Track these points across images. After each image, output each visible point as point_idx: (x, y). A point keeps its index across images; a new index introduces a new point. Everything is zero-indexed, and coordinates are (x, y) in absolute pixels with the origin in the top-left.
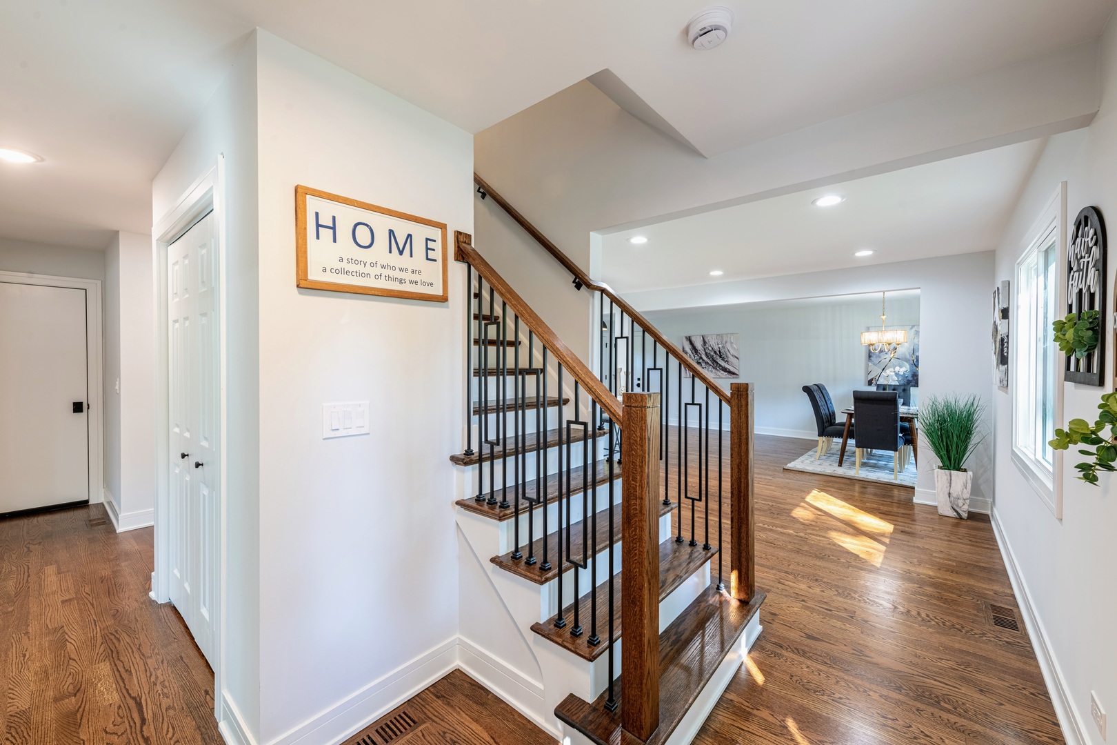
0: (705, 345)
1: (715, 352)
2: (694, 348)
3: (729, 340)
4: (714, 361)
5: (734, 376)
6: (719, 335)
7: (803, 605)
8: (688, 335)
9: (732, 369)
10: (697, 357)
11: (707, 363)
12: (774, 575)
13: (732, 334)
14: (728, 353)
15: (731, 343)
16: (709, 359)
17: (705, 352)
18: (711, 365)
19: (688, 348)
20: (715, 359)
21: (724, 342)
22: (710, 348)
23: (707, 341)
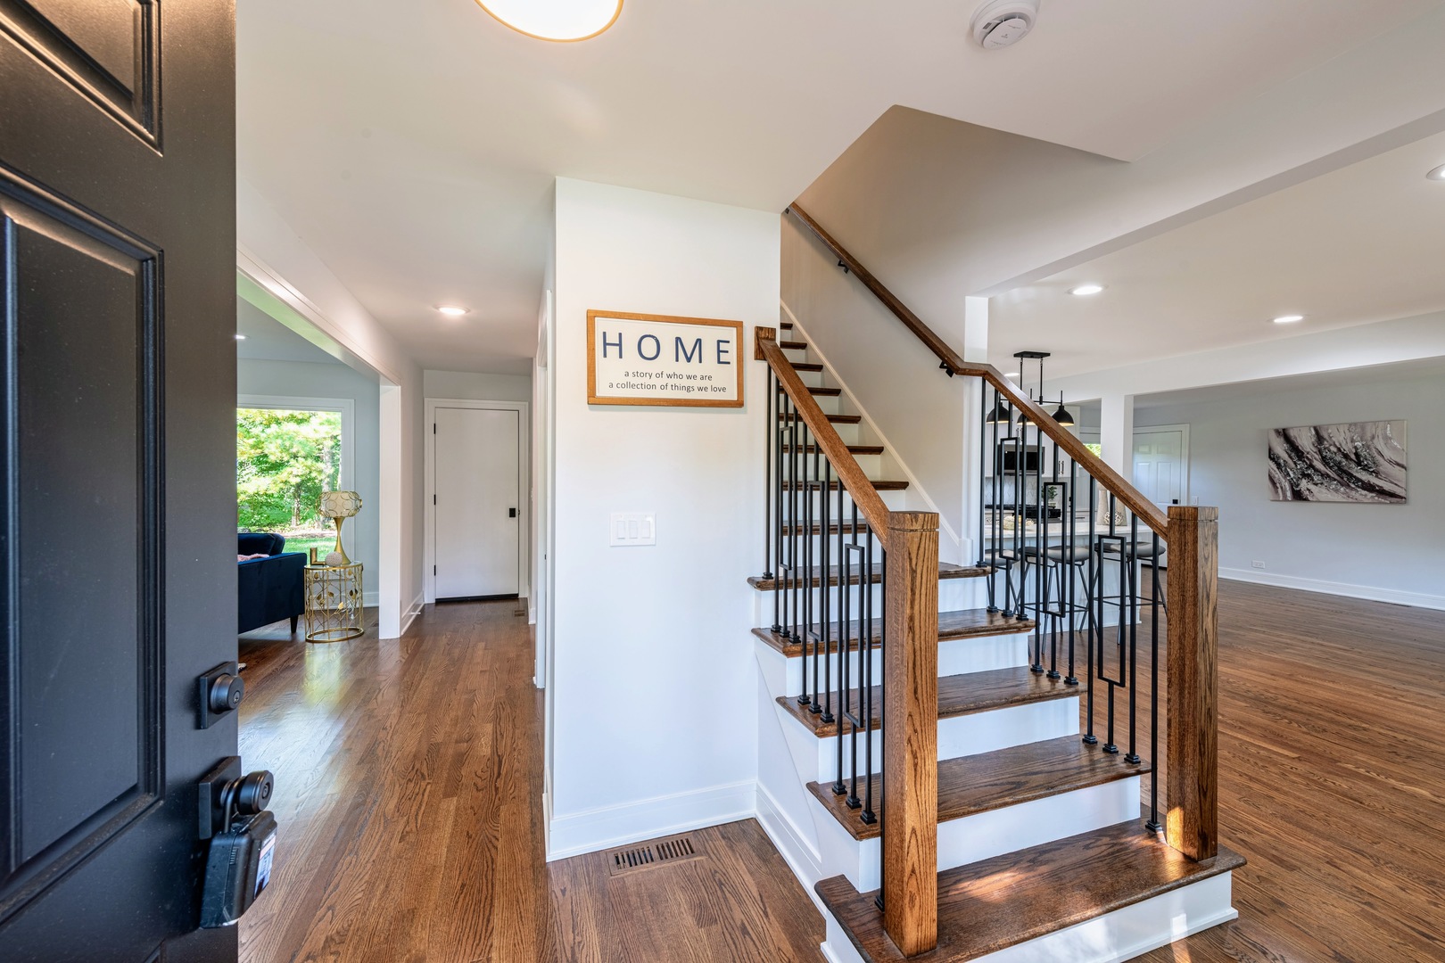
0: (1320, 443)
2: (1295, 449)
3: (1379, 432)
4: (1342, 471)
5: (1394, 500)
6: (1355, 424)
7: (1363, 910)
8: (1281, 426)
9: (1387, 486)
10: (1301, 465)
11: (1324, 475)
12: (1325, 848)
13: (1389, 422)
14: (1378, 458)
15: (1387, 439)
16: (1331, 468)
17: (1321, 455)
18: (1335, 480)
19: (1281, 449)
20: (1345, 468)
21: (1369, 435)
22: (1333, 449)
23: (1326, 436)
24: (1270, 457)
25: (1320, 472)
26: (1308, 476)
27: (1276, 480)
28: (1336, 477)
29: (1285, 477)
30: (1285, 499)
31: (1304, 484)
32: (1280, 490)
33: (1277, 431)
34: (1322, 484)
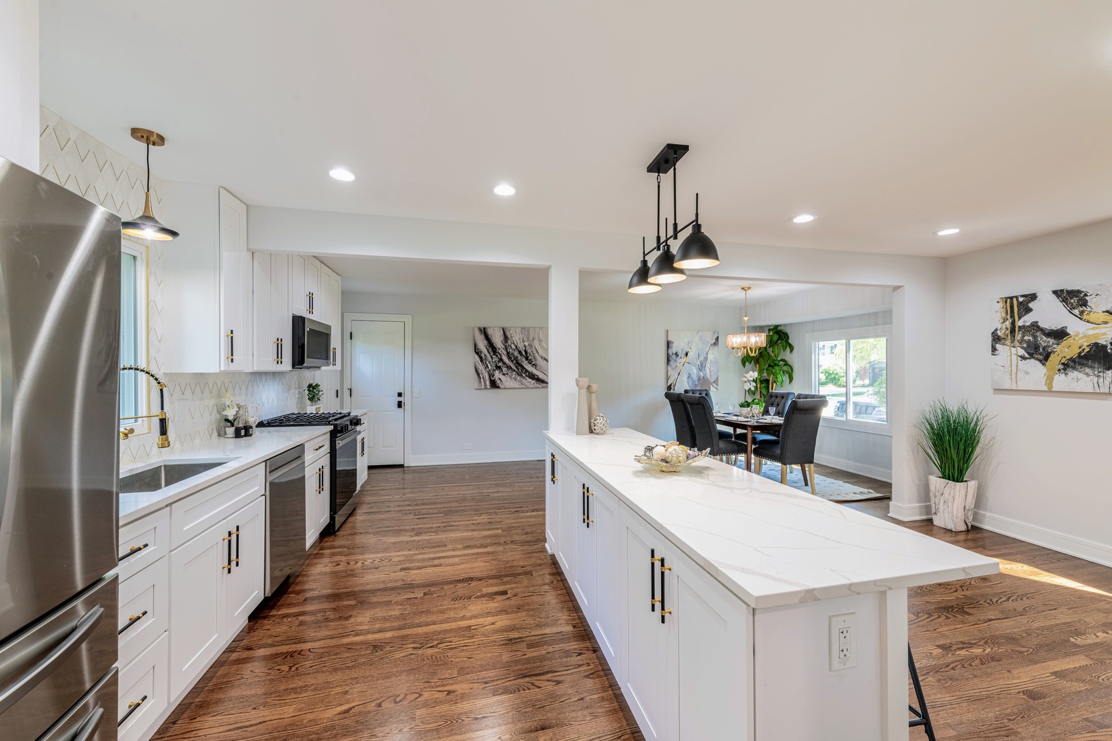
0: (506, 342)
1: (520, 352)
2: (491, 345)
3: (536, 335)
4: (519, 364)
5: (543, 385)
6: (524, 328)
8: (482, 326)
9: (541, 376)
10: (495, 359)
11: (509, 367)
13: (541, 328)
14: (536, 354)
15: (540, 342)
16: (512, 361)
17: (507, 351)
18: (515, 371)
19: (482, 345)
20: (520, 362)
21: (531, 339)
22: (513, 347)
23: (509, 336)
24: (475, 351)
25: (506, 364)
26: (498, 368)
27: (480, 372)
28: (515, 369)
29: (485, 369)
30: (486, 388)
31: (497, 375)
32: (482, 379)
33: (480, 329)
34: (507, 374)
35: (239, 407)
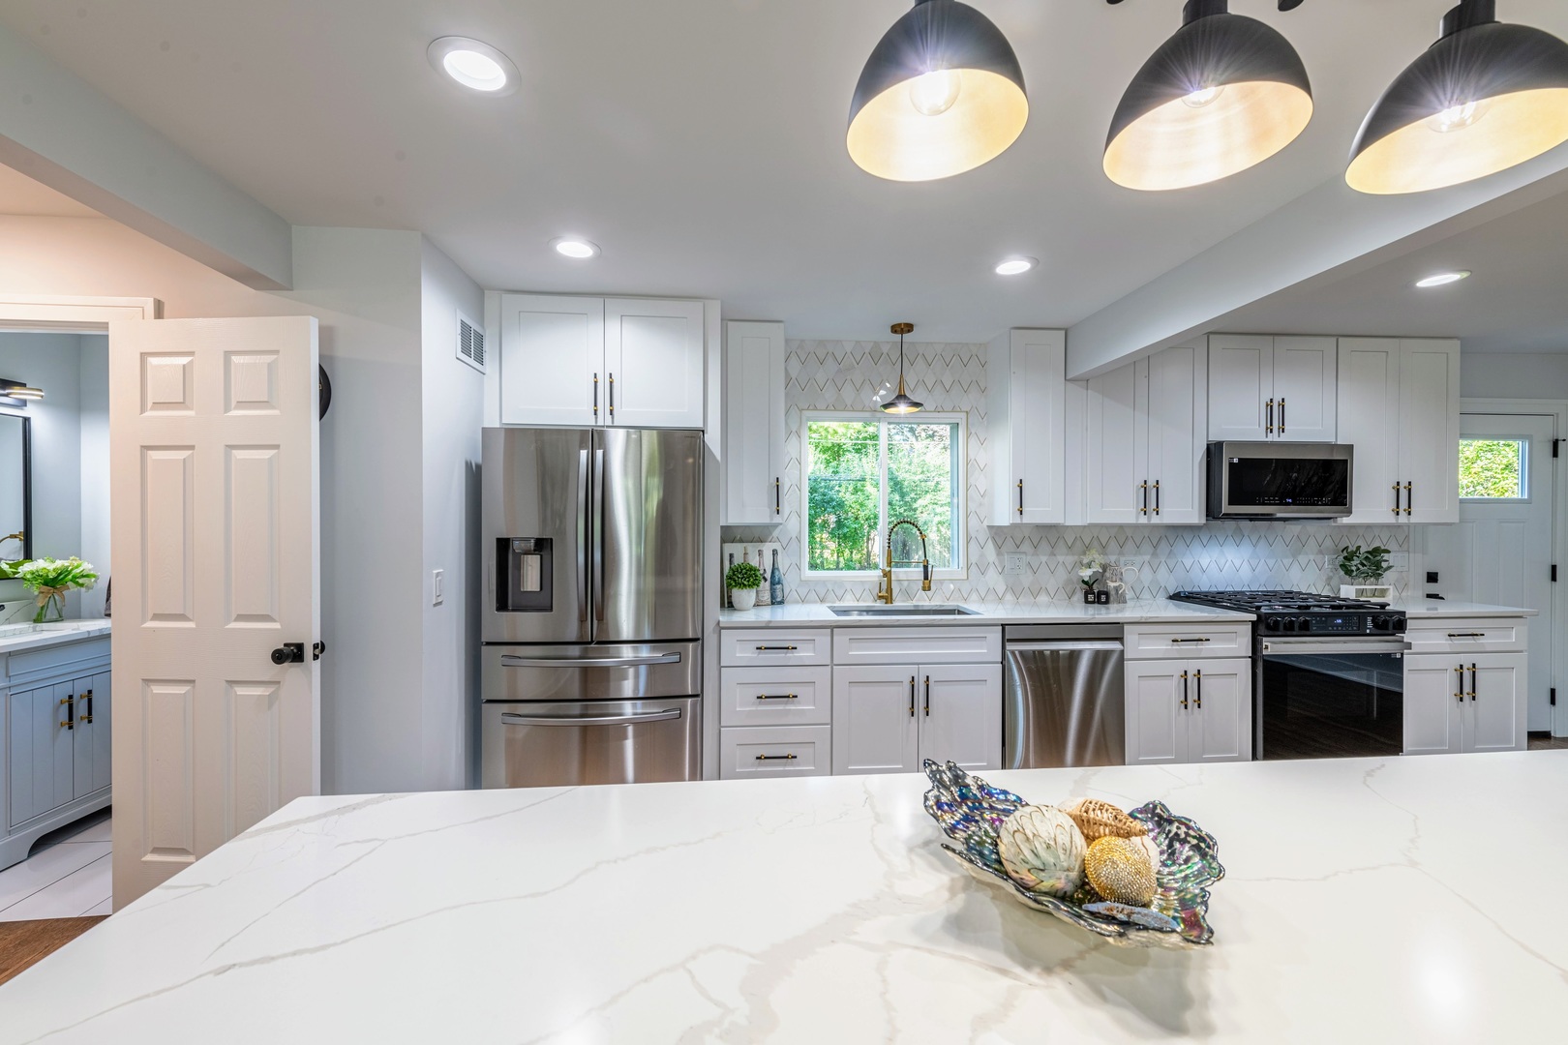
35: (1105, 568)
